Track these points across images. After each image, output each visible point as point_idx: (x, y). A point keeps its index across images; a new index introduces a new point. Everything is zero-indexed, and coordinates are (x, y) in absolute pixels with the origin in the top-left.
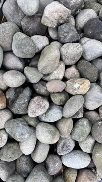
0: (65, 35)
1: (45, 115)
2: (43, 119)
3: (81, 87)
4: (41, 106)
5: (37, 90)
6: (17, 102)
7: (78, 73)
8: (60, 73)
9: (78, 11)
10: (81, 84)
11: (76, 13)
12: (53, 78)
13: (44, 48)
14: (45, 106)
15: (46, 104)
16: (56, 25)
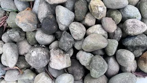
0: (69, 43)
1: (137, 18)
2: (140, 17)
3: (99, 6)
4: (134, 25)
5: (121, 36)
6: (142, 44)
7: (87, 15)
8: (96, 29)
9: (43, 46)
10: (97, 7)
11: (45, 47)
12: (104, 31)
13: (87, 52)
14: (132, 22)
15: (129, 22)
16: (67, 54)
